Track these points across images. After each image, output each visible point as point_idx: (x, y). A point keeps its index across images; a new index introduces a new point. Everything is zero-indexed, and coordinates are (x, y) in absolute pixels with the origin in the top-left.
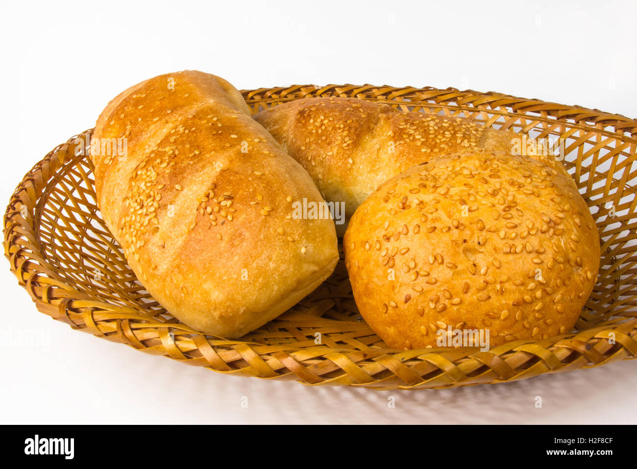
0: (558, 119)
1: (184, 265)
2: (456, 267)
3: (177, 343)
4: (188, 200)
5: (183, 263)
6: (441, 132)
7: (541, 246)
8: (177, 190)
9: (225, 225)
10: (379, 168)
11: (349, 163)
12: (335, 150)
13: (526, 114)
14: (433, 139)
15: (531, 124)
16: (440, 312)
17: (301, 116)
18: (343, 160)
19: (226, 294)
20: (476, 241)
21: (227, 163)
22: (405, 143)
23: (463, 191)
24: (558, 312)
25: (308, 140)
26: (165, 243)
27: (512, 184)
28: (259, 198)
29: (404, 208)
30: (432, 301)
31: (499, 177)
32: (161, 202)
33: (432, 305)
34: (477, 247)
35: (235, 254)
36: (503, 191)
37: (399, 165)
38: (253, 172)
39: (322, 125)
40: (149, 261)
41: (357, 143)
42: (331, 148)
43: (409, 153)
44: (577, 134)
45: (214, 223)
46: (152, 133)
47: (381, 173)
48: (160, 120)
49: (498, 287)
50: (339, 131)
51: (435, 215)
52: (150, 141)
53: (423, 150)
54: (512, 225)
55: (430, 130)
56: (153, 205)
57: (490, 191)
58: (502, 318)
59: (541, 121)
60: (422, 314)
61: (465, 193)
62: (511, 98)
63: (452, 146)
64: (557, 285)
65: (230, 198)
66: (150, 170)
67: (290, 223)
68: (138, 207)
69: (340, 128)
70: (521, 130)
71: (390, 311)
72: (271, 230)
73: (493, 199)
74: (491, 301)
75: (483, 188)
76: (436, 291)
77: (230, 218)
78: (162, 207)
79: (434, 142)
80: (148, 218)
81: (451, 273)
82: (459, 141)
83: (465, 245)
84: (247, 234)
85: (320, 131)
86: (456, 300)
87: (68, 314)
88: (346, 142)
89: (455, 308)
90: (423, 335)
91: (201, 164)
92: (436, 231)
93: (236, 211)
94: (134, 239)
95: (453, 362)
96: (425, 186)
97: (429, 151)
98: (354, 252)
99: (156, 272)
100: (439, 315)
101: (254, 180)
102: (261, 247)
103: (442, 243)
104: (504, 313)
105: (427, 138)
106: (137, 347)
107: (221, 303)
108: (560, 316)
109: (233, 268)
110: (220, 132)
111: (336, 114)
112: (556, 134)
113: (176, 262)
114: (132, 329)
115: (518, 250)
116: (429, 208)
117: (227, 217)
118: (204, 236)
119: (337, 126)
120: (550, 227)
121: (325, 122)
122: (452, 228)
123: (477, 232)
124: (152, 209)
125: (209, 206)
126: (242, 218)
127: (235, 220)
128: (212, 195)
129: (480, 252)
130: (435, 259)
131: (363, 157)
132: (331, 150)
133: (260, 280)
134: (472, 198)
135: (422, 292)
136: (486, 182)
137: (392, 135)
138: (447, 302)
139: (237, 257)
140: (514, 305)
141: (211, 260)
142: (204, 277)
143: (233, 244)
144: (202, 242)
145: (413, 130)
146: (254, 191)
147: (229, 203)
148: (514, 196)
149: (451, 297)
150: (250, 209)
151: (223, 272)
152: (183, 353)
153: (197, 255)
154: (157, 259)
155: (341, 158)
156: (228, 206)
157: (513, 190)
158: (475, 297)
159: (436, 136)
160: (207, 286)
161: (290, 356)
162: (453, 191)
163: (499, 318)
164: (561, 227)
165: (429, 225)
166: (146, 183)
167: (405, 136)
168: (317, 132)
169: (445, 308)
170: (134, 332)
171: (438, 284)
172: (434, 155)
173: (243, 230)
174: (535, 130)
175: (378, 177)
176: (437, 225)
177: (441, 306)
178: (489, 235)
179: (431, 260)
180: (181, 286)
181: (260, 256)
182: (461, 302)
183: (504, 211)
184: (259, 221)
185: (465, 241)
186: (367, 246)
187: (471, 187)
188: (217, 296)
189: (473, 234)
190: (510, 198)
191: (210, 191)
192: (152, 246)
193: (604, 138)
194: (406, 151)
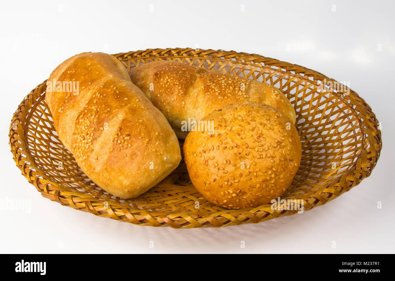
0: (287, 71)
1: (109, 168)
2: (236, 166)
3: (115, 212)
4: (107, 135)
5: (108, 167)
6: (228, 87)
7: (274, 154)
8: (101, 130)
9: (127, 149)
10: (198, 106)
11: (183, 104)
12: (175, 97)
13: (271, 68)
14: (224, 91)
15: (274, 73)
16: (230, 186)
17: (156, 76)
18: (180, 103)
19: (130, 181)
20: (245, 153)
21: (125, 115)
22: (210, 94)
23: (239, 128)
24: (282, 183)
25: (161, 91)
26: (98, 157)
27: (261, 124)
28: (143, 135)
29: (211, 137)
30: (226, 181)
31: (255, 121)
32: (94, 137)
33: (226, 183)
34: (245, 156)
35: (133, 163)
36: (257, 128)
37: (208, 105)
38: (138, 120)
39: (168, 82)
40: (90, 166)
41: (186, 92)
42: (173, 96)
43: (212, 99)
44: (296, 80)
45: (122, 148)
46: (82, 95)
47: (199, 109)
48: (86, 88)
49: (255, 174)
50: (177, 86)
51: (226, 141)
52: (82, 100)
53: (219, 98)
54: (261, 145)
55: (222, 86)
56: (90, 138)
57: (251, 128)
58: (257, 188)
59: (279, 72)
60: (222, 187)
61: (240, 130)
62: (263, 58)
63: (233, 95)
64: (281, 171)
65: (129, 135)
66: (86, 120)
67: (158, 146)
68: (82, 139)
69: (177, 85)
70: (269, 76)
71: (207, 185)
72: (150, 150)
73: (252, 132)
74: (252, 180)
75: (247, 127)
76: (228, 177)
77: (129, 145)
78: (95, 139)
79: (224, 93)
80: (88, 145)
81: (234, 168)
82: (237, 92)
83: (240, 155)
84: (139, 153)
85: (167, 86)
86: (237, 181)
87: (59, 199)
88: (180, 93)
89: (236, 184)
90: (222, 196)
91: (111, 116)
92: (227, 148)
93: (132, 142)
94: (82, 155)
95: (235, 217)
96: (221, 126)
97: (222, 98)
98: (189, 157)
99: (94, 171)
100: (229, 187)
101: (139, 125)
102: (146, 159)
103: (230, 154)
104: (258, 185)
105: (221, 91)
106: (96, 214)
107: (128, 186)
108: (283, 184)
109: (133, 169)
110: (119, 97)
111: (175, 75)
112: (285, 79)
113: (105, 167)
114: (93, 206)
115: (264, 157)
116: (223, 137)
117: (128, 145)
118: (118, 155)
119: (175, 83)
120: (278, 145)
121: (169, 80)
122: (234, 147)
123: (245, 149)
124: (90, 141)
125: (119, 140)
126: (135, 145)
127: (132, 147)
128: (120, 134)
129: (247, 158)
130: (227, 162)
131: (189, 101)
132: (173, 97)
133: (146, 174)
134: (243, 132)
135: (221, 177)
136: (249, 124)
137: (204, 89)
138: (232, 181)
139: (134, 164)
140: (262, 182)
141: (122, 166)
142: (119, 174)
143: (132, 158)
144: (117, 158)
145: (214, 86)
146: (140, 131)
147: (128, 138)
148: (262, 131)
149: (234, 179)
150: (139, 141)
151: (129, 172)
152: (118, 217)
153: (115, 164)
154: (94, 165)
155: (179, 101)
156: (128, 139)
157: (261, 127)
158: (245, 179)
159: (225, 89)
160: (121, 178)
161: (166, 217)
162: (234, 128)
163: (256, 187)
164: (283, 144)
165: (223, 146)
166: (85, 126)
167: (210, 90)
168: (165, 86)
169: (232, 184)
170: (94, 207)
171: (228, 173)
172: (224, 100)
173: (137, 151)
174: (275, 76)
175: (198, 111)
176: (227, 146)
177: (230, 184)
178: (250, 150)
179: (225, 162)
180: (108, 178)
181: (145, 163)
182: (239, 181)
183: (257, 138)
184: (144, 146)
185: (240, 153)
186: (195, 155)
187: (242, 126)
188: (126, 182)
189: (243, 150)
190: (260, 132)
191: (119, 132)
192: (92, 159)
193: (308, 83)
194: (211, 98)
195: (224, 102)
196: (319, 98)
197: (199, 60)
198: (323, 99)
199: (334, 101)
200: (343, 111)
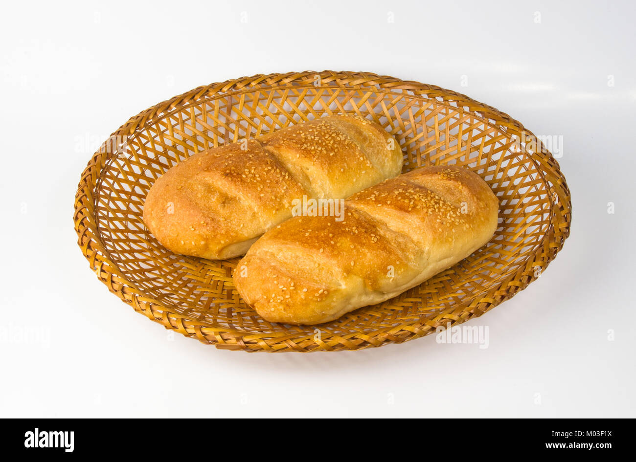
193: (451, 111)
196: (470, 131)
197: (281, 91)
198: (475, 132)
199: (493, 134)
200: (508, 148)
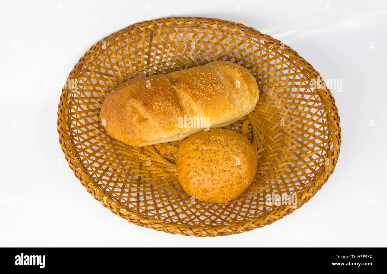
6: (207, 87)
14: (208, 92)
17: (147, 107)
22: (200, 100)
37: (204, 109)
42: (174, 116)
50: (171, 107)
53: (209, 99)
55: (203, 88)
63: (216, 91)
79: (209, 94)
82: (216, 88)
85: (162, 110)
88: (178, 111)
97: (211, 99)
111: (160, 98)
119: (168, 105)
121: (160, 105)
131: (188, 112)
137: (191, 98)
194: (203, 103)
195: (214, 101)
